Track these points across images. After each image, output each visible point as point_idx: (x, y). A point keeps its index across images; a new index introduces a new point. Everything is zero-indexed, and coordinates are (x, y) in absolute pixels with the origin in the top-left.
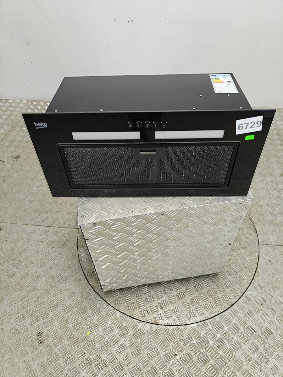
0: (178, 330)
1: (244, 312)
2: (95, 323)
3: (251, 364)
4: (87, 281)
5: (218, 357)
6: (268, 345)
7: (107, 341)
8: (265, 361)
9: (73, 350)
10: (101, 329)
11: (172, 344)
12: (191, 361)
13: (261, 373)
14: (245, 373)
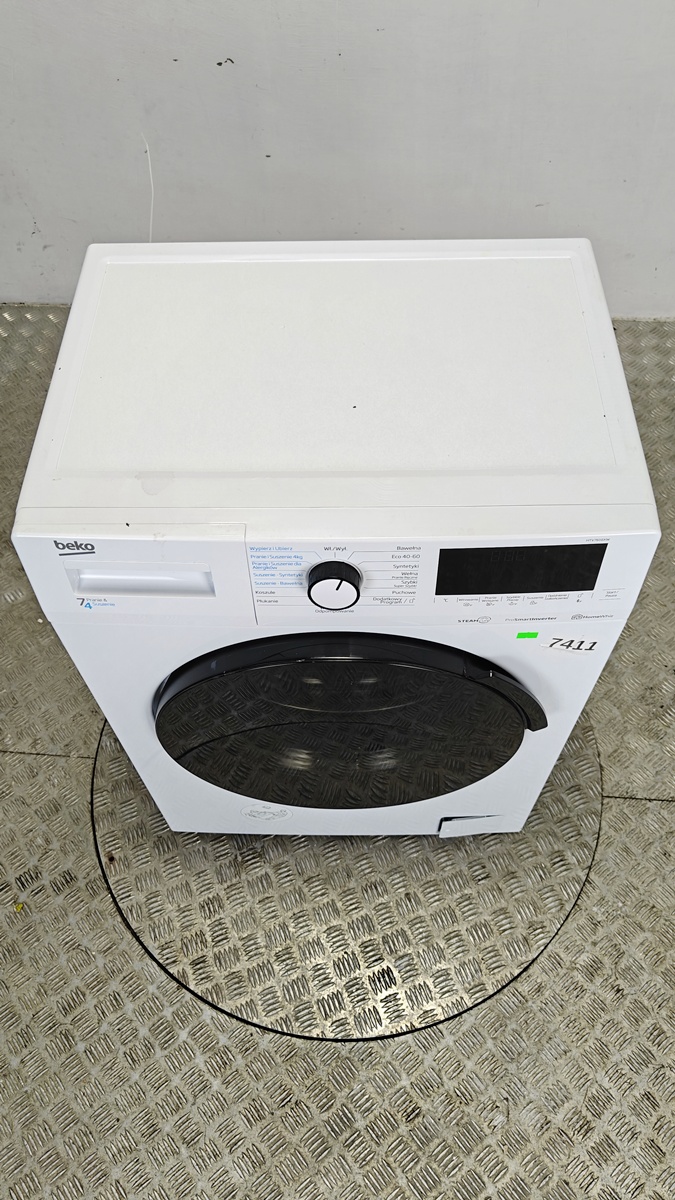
1: (542, 999)
2: (145, 1039)
5: (463, 1121)
6: (596, 1086)
7: (176, 1087)
8: (582, 1131)
9: (91, 1111)
10: (159, 1053)
11: (346, 1090)
12: (395, 1137)
13: (570, 1160)
14: (529, 1162)
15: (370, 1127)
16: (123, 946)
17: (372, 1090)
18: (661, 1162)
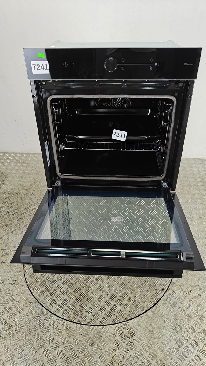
0: (105, 329)
3: (164, 354)
4: (30, 292)
5: (136, 349)
6: (178, 338)
7: (44, 340)
8: (175, 352)
9: (15, 348)
10: (39, 330)
11: (99, 340)
12: (115, 354)
13: (172, 360)
15: (107, 351)
16: (30, 300)
17: (107, 340)
18: (201, 361)
